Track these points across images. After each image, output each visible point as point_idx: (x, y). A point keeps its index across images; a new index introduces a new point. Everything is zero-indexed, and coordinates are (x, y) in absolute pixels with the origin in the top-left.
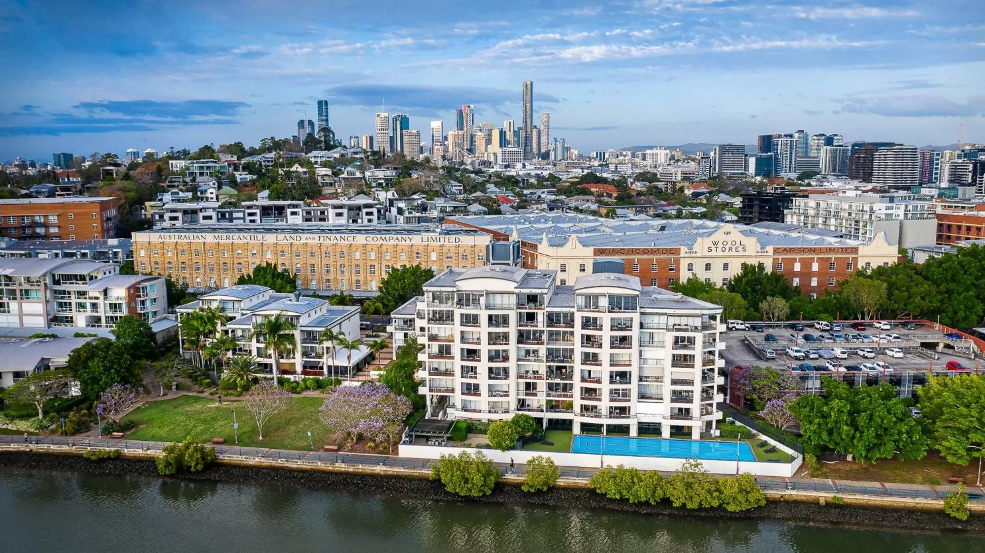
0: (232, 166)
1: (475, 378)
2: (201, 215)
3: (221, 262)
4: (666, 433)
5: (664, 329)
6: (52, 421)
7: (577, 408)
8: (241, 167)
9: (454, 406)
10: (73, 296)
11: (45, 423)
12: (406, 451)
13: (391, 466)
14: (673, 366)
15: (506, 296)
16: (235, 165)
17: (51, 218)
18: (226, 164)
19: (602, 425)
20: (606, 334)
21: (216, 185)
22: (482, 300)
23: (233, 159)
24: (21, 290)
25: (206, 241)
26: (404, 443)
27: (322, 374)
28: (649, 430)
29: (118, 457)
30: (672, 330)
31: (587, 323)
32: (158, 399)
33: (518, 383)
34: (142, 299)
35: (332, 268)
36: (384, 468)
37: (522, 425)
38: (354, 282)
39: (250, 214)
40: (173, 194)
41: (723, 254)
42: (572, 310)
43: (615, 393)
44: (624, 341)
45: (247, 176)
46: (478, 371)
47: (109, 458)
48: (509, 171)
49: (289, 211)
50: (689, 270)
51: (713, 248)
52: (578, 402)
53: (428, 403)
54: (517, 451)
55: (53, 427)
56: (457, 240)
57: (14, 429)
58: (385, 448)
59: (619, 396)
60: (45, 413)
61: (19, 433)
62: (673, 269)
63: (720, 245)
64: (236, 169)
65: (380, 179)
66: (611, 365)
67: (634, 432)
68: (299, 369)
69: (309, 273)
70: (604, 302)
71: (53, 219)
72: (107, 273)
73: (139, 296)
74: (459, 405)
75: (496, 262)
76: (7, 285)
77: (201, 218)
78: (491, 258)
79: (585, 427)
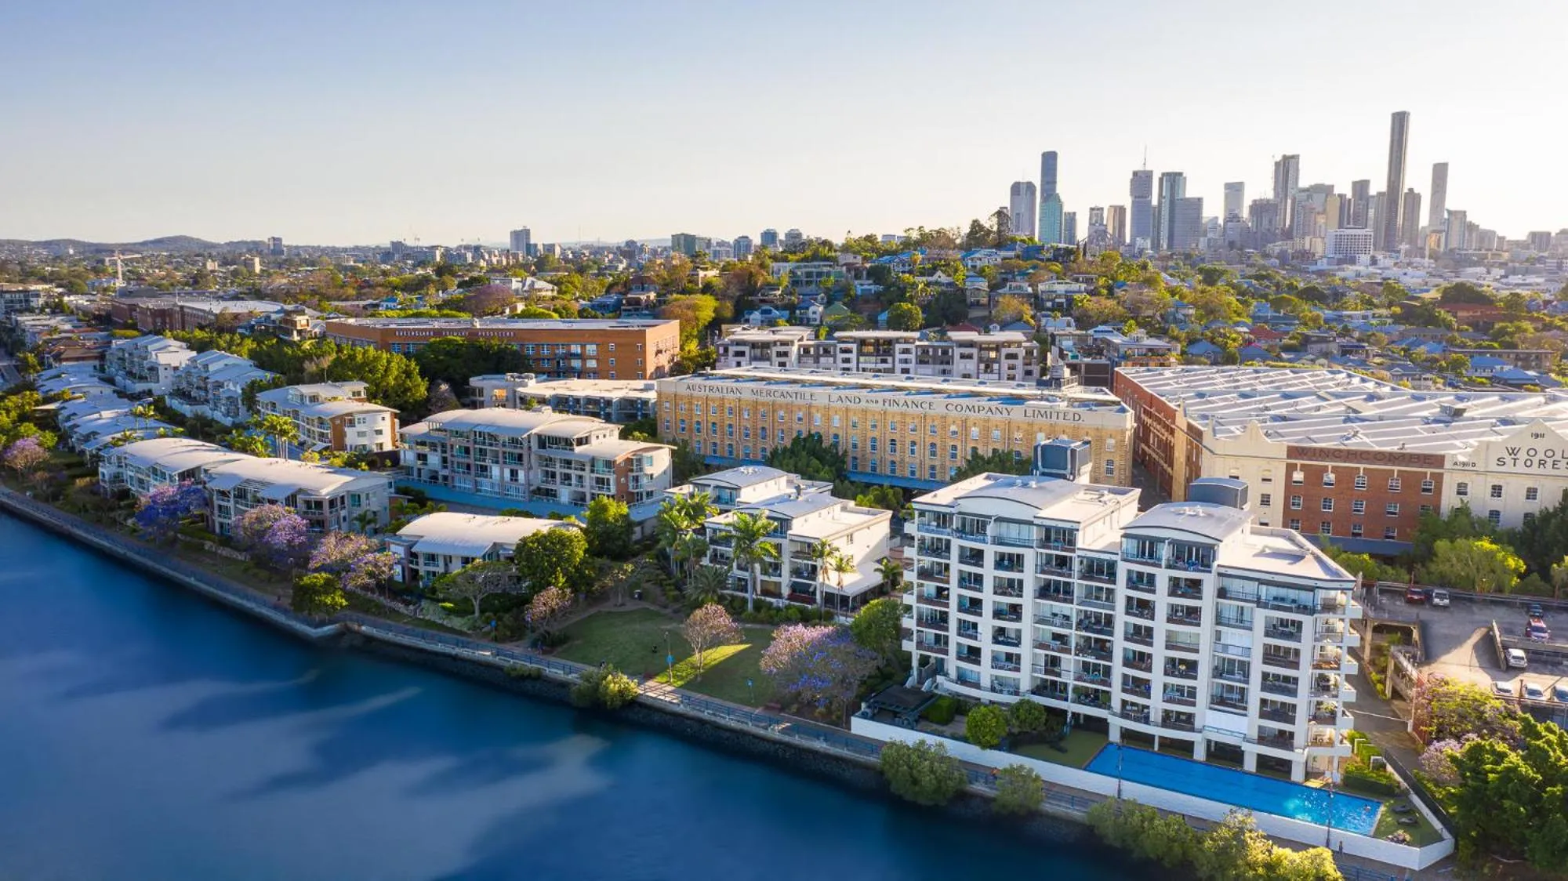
0: (853, 273)
1: (976, 638)
2: (775, 350)
3: (759, 426)
4: (1250, 765)
5: (1253, 602)
6: (487, 622)
7: (1116, 704)
8: (865, 273)
9: (946, 675)
10: (558, 465)
11: (479, 623)
12: (862, 727)
13: (834, 743)
14: (1264, 663)
15: (1025, 527)
16: (857, 269)
17: (588, 347)
18: (844, 268)
19: (1153, 737)
20: (1162, 600)
21: (825, 300)
22: (990, 530)
23: (855, 261)
24: (504, 453)
25: (742, 396)
26: (864, 716)
27: (813, 601)
28: (1226, 755)
29: (538, 677)
30: (1265, 606)
31: (1137, 581)
32: (614, 610)
33: (1035, 655)
34: (635, 474)
35: (898, 446)
36: (824, 745)
37: (1023, 717)
38: (927, 467)
39: (844, 351)
40: (764, 312)
41: (1527, 470)
42: (1114, 557)
43: (1178, 690)
44: (1192, 615)
45: (872, 287)
46: (980, 629)
47: (529, 676)
48: (1343, 270)
49: (898, 347)
50: (1459, 493)
51: (1509, 459)
52: (1117, 696)
53: (915, 663)
54: (1002, 753)
55: (487, 629)
56: (1077, 417)
57: (449, 625)
58: (839, 718)
59: (1182, 695)
60: (482, 612)
61: (452, 630)
62: (1429, 490)
63: (1522, 456)
64: (857, 277)
65: (1059, 296)
66: (1167, 647)
67: (1200, 754)
68: (786, 591)
69: (869, 450)
70: (1165, 552)
71: (591, 349)
72: (601, 437)
73: (632, 471)
74: (953, 674)
75: (1046, 470)
76: (491, 445)
77: (774, 354)
78: (1040, 464)
79: (1127, 734)
